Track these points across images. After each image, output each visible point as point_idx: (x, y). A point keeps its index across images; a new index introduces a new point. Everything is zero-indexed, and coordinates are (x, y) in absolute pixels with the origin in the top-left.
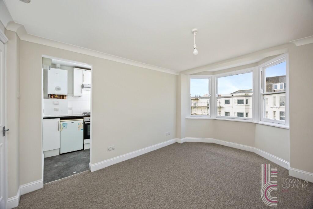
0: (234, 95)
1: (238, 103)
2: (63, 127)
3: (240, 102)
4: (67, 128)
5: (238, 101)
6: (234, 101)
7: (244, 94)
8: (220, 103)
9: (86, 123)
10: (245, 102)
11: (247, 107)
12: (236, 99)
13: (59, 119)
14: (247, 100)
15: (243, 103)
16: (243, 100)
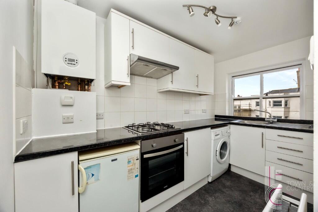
0: (269, 95)
1: (274, 105)
2: (88, 179)
3: (277, 104)
4: (98, 180)
5: (274, 102)
6: (268, 103)
7: (282, 95)
8: (250, 105)
9: (146, 156)
10: (283, 103)
11: (287, 110)
12: (271, 100)
13: (76, 154)
14: (286, 102)
15: (281, 105)
16: (281, 102)
